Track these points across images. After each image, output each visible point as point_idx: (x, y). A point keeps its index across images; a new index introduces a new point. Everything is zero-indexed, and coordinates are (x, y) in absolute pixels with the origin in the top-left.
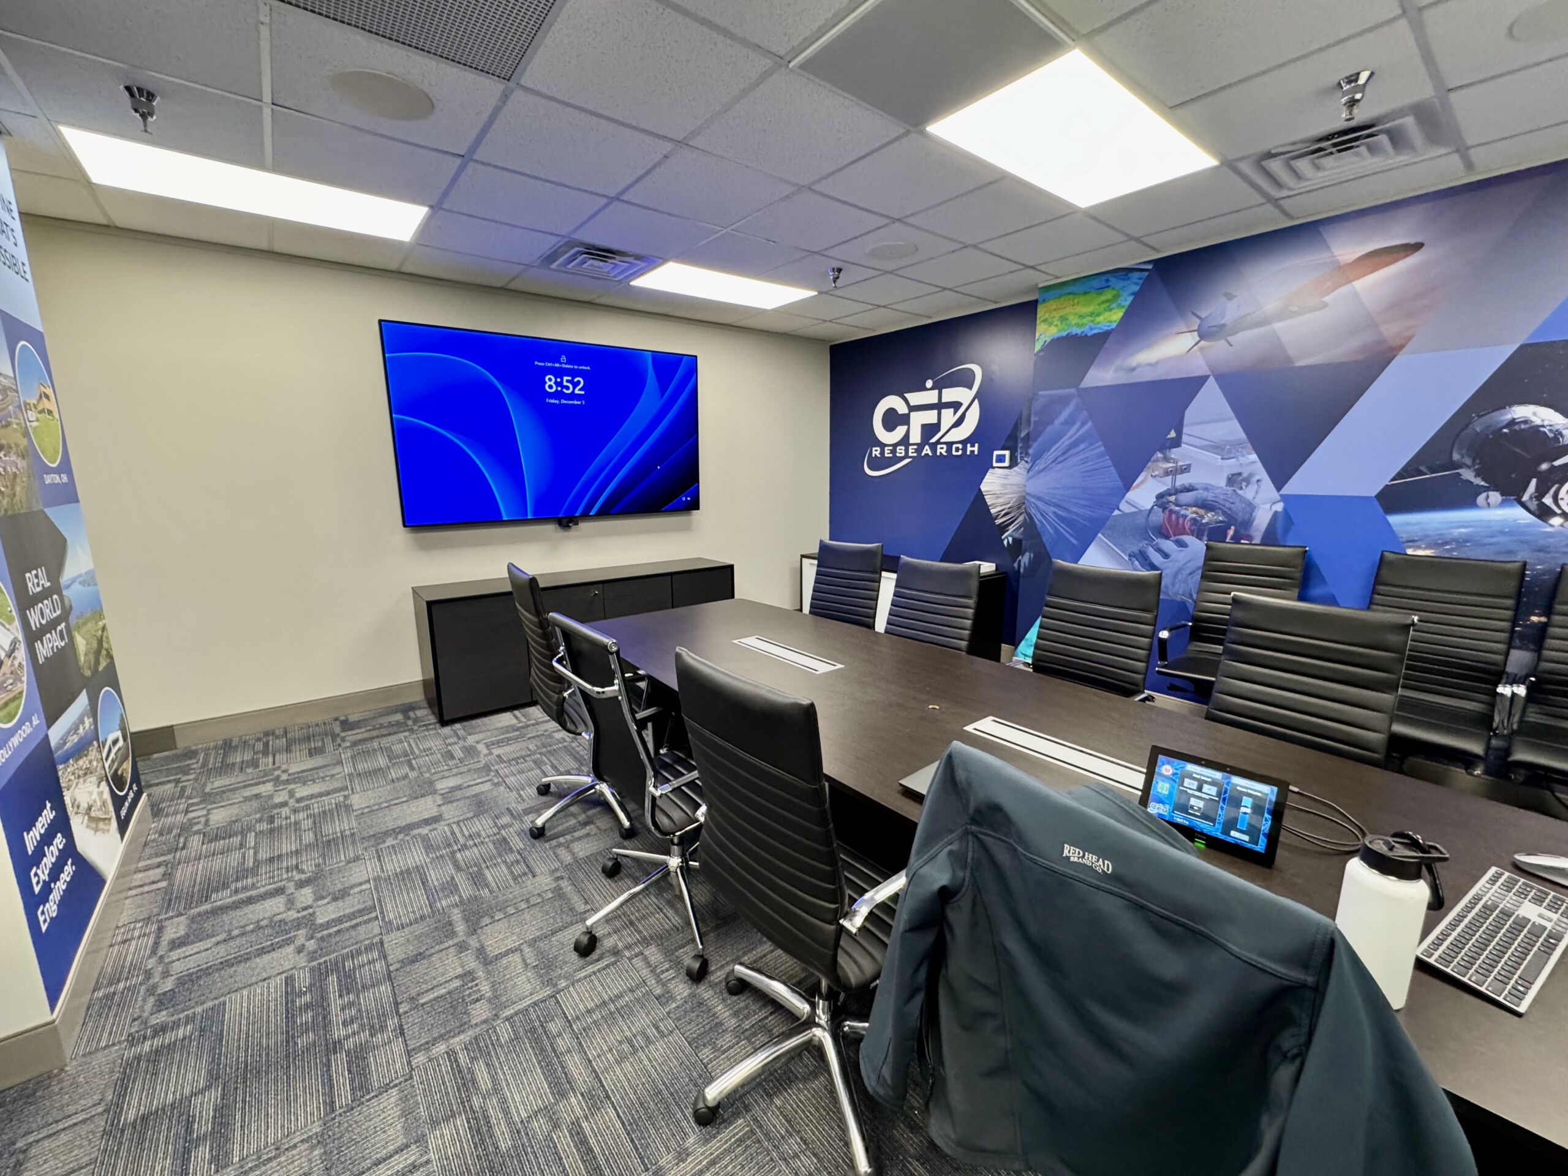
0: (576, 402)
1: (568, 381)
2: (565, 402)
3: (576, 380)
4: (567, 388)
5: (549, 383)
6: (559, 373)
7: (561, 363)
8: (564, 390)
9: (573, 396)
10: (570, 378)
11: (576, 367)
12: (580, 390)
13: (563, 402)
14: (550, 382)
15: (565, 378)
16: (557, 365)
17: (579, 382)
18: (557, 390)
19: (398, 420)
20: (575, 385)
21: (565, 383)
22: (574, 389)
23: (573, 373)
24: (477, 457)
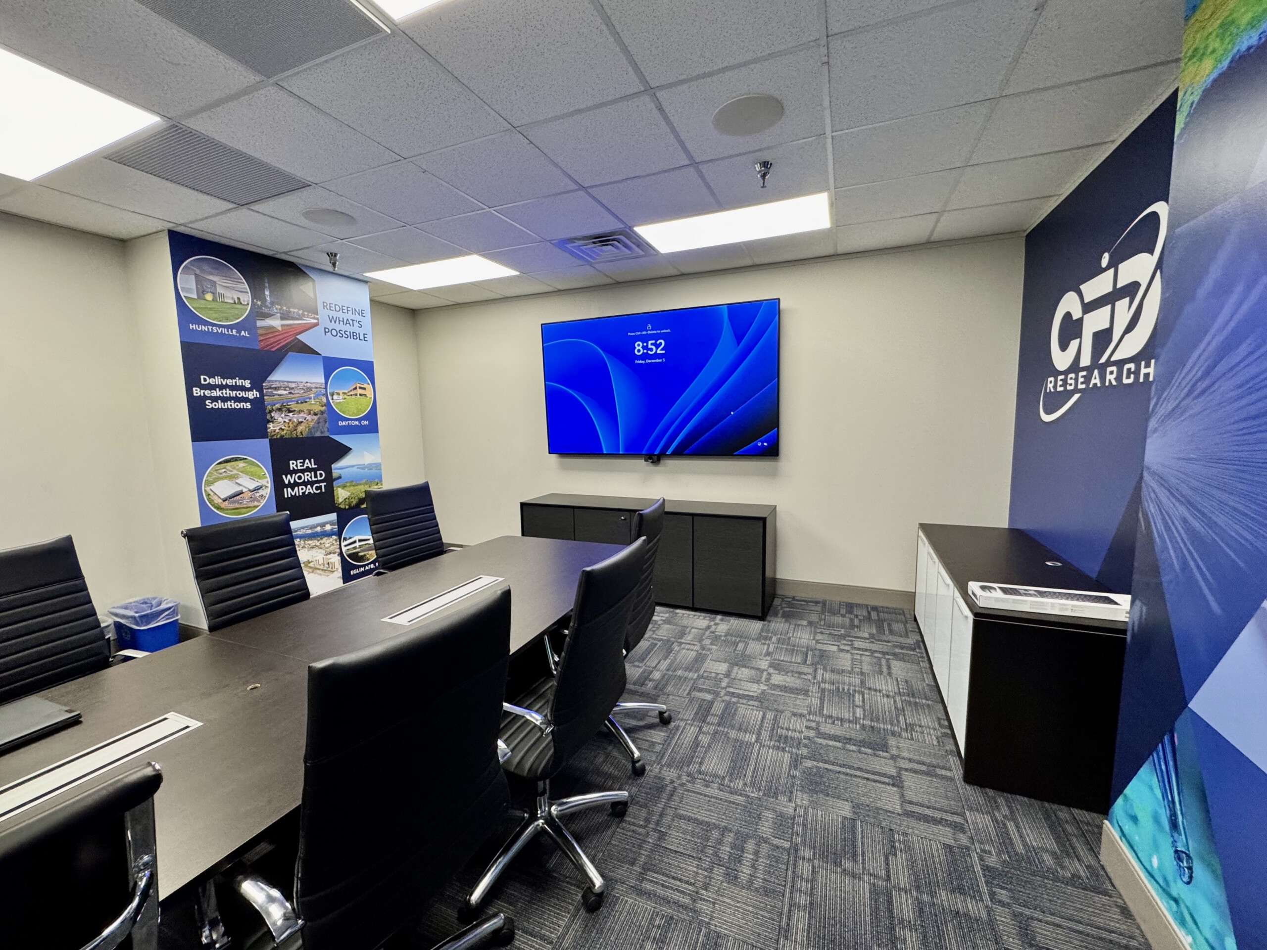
0: (657, 361)
1: (652, 344)
2: (650, 361)
3: (658, 342)
4: (651, 350)
5: (637, 348)
6: (645, 339)
7: (647, 331)
8: (649, 352)
9: (656, 356)
10: (653, 342)
11: (659, 332)
12: (662, 350)
13: (648, 361)
14: (639, 348)
15: (650, 342)
16: (644, 333)
17: (661, 344)
18: (643, 353)
19: (549, 385)
20: (657, 346)
21: (650, 346)
22: (657, 349)
23: (656, 337)
24: (590, 409)
